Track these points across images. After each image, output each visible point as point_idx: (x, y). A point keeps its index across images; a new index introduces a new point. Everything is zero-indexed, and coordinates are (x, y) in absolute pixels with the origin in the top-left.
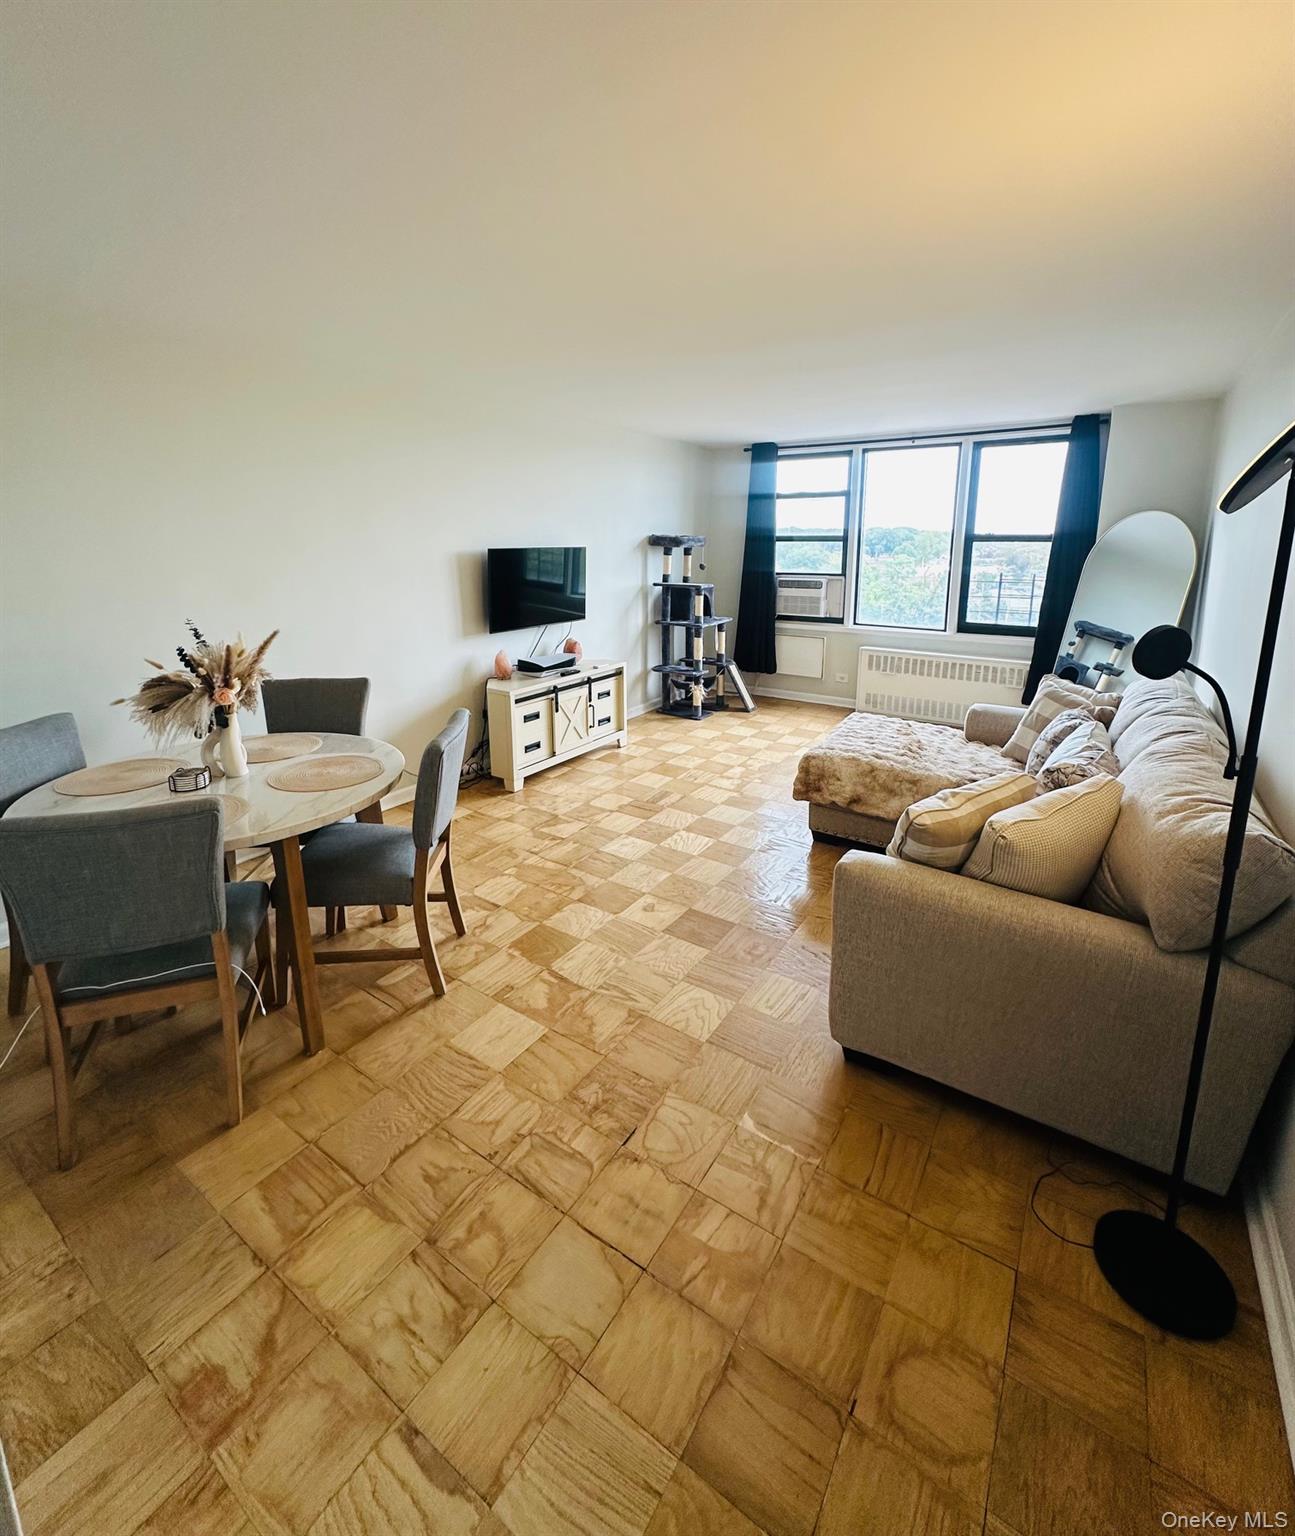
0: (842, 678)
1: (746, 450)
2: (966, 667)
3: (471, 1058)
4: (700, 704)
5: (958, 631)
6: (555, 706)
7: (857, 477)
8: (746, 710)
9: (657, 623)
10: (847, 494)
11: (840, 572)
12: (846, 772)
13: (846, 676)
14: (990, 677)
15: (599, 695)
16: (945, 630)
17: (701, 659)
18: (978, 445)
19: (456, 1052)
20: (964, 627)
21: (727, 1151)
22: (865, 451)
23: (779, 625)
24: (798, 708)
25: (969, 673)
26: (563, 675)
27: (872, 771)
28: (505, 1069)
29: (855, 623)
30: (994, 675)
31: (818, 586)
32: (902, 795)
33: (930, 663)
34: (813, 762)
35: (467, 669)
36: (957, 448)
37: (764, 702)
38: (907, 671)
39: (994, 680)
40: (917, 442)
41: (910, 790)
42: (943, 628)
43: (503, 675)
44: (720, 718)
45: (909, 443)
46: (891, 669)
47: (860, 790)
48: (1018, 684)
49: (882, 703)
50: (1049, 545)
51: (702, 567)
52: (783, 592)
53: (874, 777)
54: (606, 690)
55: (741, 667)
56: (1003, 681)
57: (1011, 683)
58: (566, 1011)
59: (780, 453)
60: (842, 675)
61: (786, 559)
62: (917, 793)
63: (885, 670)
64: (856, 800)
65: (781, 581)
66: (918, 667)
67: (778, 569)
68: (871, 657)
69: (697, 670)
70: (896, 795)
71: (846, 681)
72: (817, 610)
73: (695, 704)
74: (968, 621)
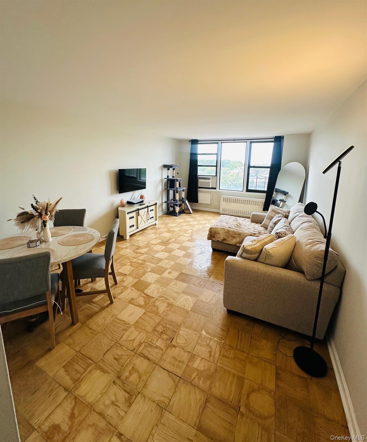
0: (216, 204)
1: (189, 141)
2: (249, 201)
3: (124, 321)
4: (178, 212)
5: (246, 191)
6: (138, 214)
7: (220, 149)
8: (190, 213)
9: (166, 189)
10: (217, 154)
11: (215, 175)
12: (221, 232)
13: (217, 203)
14: (255, 204)
15: (150, 210)
16: (243, 191)
17: (178, 199)
18: (251, 142)
19: (119, 320)
20: (248, 190)
21: (199, 341)
22: (222, 143)
23: (199, 189)
24: (204, 212)
25: (249, 203)
26: (140, 205)
27: (228, 232)
28: (134, 324)
29: (219, 189)
30: (256, 203)
31: (209, 179)
32: (236, 238)
33: (239, 200)
34: (213, 229)
35: (112, 204)
36: (246, 143)
37: (195, 211)
38: (233, 202)
39: (256, 205)
40: (235, 141)
41: (238, 237)
42: (242, 191)
43: (123, 206)
44: (183, 216)
45: (233, 141)
46: (229, 202)
47: (225, 237)
48: (262, 205)
49: (227, 211)
50: (269, 169)
51: (178, 173)
52: (200, 180)
54: (152, 209)
55: (189, 201)
56: (258, 205)
57: (260, 205)
58: (150, 305)
59: (199, 142)
60: (216, 203)
61: (201, 172)
62: (240, 237)
63: (227, 202)
64: (224, 240)
65: (199, 177)
66: (236, 201)
67: (198, 174)
68: (224, 198)
69: (177, 202)
70: (235, 238)
71: (217, 205)
72: (209, 186)
73: (176, 212)
74: (249, 189)
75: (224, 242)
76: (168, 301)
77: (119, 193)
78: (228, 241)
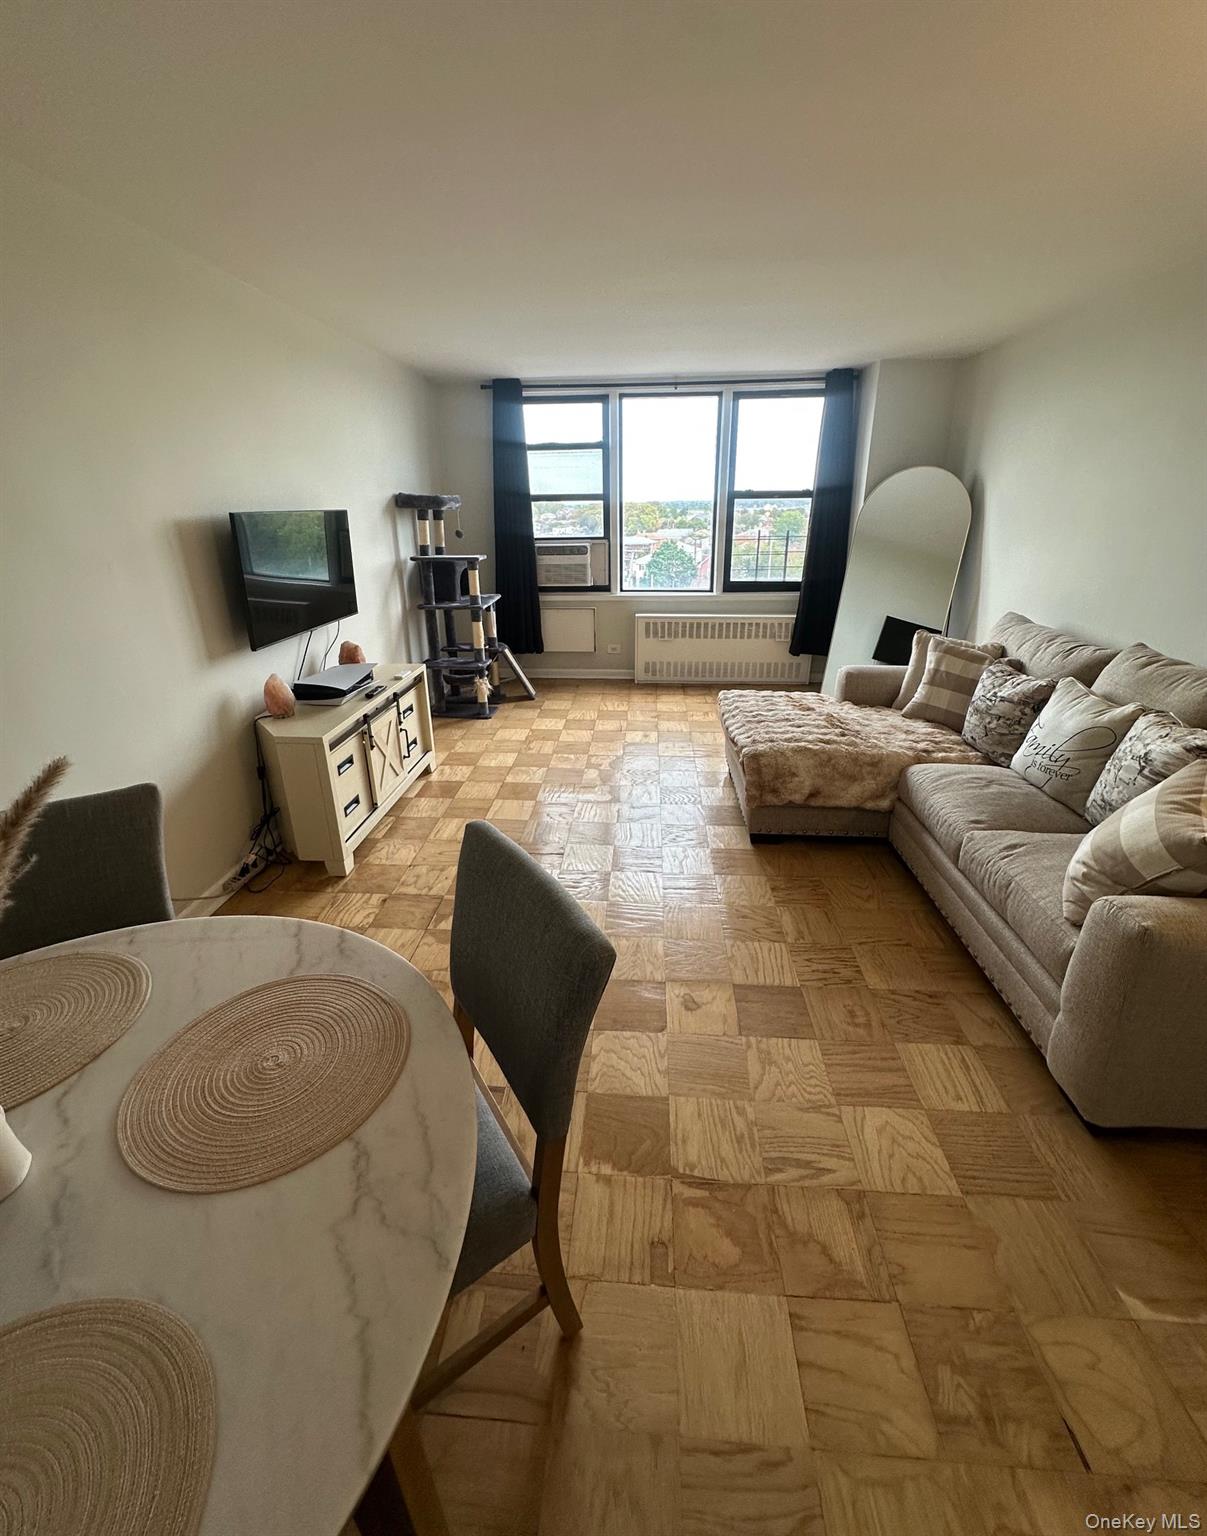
0: (614, 649)
1: (483, 387)
2: (747, 626)
3: (745, 1449)
4: (486, 700)
5: (724, 591)
6: (367, 743)
7: (612, 426)
8: (530, 698)
9: (420, 607)
10: (602, 446)
11: (602, 535)
12: (802, 764)
13: (618, 646)
14: (761, 634)
16: (711, 591)
17: (483, 647)
18: (738, 396)
19: (716, 1453)
20: (730, 587)
22: (622, 396)
23: (544, 598)
24: (578, 686)
25: (742, 632)
26: (366, 697)
27: (830, 759)
29: (622, 590)
30: (764, 630)
31: (581, 551)
32: (863, 779)
33: (706, 625)
34: (763, 761)
36: (716, 399)
38: (683, 636)
39: (764, 636)
40: (680, 389)
41: (869, 773)
42: (708, 588)
43: (282, 713)
44: (506, 710)
45: (671, 389)
46: (669, 635)
47: (820, 782)
48: (786, 637)
49: (661, 671)
51: (459, 534)
52: (544, 561)
53: (834, 766)
54: (409, 706)
55: (513, 652)
56: (773, 636)
57: (780, 637)
59: (525, 394)
60: (614, 646)
61: (545, 524)
62: (879, 774)
63: (663, 637)
64: (813, 795)
65: (539, 547)
66: (695, 630)
67: (537, 534)
68: (648, 624)
69: (478, 659)
70: (856, 780)
71: (618, 651)
72: (585, 581)
73: (480, 701)
74: (732, 579)
75: (813, 803)
76: (826, 1179)
77: (254, 649)
78: (829, 797)
